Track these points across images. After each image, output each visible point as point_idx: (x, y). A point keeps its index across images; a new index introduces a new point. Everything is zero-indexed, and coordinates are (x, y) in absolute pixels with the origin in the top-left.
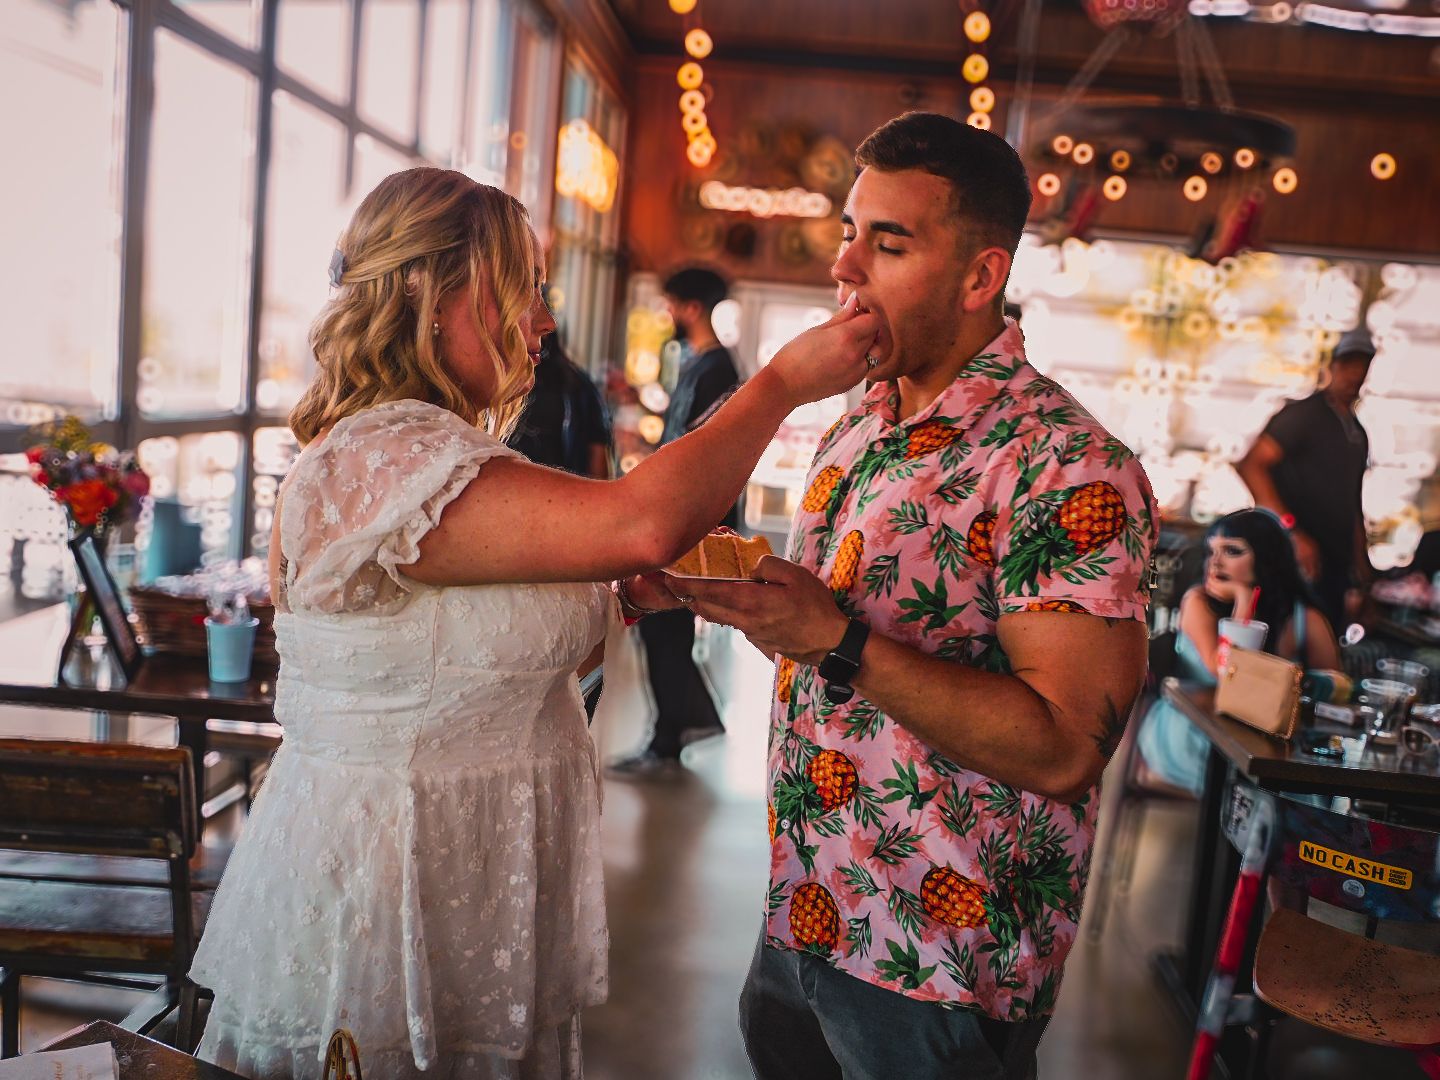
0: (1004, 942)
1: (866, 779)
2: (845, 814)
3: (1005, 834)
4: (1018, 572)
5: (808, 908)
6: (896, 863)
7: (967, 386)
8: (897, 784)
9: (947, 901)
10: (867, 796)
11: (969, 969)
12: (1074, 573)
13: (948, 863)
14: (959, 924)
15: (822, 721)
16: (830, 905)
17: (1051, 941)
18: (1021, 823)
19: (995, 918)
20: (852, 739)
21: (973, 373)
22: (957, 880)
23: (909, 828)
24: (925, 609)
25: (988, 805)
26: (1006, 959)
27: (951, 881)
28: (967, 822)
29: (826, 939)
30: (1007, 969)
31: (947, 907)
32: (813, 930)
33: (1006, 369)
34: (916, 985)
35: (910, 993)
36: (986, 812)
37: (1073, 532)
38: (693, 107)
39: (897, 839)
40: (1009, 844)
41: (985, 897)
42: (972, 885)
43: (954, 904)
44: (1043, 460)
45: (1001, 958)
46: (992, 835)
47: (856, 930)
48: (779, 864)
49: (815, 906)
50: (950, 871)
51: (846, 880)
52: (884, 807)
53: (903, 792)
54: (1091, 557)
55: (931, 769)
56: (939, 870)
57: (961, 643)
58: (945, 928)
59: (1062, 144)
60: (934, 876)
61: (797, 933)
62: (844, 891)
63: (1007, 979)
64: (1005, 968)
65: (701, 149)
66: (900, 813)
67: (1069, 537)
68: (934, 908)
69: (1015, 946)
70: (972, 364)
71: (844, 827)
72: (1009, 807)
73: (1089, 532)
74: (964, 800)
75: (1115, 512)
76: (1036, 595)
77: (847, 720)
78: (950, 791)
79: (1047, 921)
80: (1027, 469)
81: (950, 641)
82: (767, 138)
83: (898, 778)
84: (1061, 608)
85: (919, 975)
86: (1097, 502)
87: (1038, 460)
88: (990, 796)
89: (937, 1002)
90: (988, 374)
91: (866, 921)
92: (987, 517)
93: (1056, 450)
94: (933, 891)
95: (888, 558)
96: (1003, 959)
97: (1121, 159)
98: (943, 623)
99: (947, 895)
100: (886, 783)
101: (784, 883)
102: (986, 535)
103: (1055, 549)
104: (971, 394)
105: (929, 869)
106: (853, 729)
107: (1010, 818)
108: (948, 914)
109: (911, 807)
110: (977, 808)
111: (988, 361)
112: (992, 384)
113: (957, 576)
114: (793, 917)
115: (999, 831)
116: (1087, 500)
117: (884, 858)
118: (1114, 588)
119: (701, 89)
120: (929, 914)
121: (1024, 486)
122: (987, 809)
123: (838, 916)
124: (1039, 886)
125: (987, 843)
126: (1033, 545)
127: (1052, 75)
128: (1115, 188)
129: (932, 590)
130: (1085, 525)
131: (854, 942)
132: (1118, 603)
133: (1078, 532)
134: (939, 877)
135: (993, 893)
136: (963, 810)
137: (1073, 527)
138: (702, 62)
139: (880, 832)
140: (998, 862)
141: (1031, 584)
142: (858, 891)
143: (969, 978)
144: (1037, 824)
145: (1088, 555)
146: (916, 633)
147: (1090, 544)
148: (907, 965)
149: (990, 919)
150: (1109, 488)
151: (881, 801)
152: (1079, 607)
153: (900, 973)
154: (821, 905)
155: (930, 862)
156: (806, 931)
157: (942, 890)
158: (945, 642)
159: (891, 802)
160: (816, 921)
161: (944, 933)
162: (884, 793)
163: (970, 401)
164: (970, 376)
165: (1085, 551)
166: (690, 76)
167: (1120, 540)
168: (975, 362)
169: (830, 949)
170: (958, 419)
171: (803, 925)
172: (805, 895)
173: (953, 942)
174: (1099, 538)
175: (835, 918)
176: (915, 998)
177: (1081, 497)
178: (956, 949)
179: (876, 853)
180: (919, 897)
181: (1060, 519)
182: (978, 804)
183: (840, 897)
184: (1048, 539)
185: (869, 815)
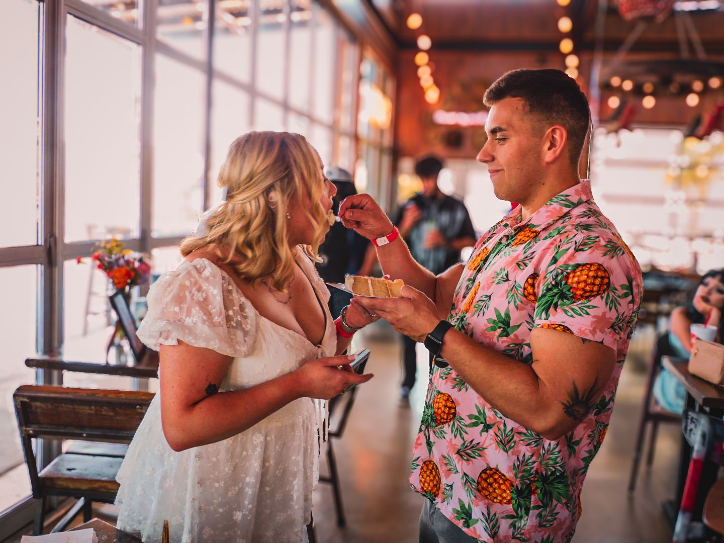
0: (520, 516)
1: (460, 413)
2: (446, 428)
3: (532, 456)
4: (542, 306)
5: (428, 473)
6: (468, 460)
7: (548, 209)
8: (476, 417)
9: (492, 487)
10: (459, 422)
11: (493, 527)
12: (570, 311)
13: (497, 465)
14: (495, 500)
15: (444, 378)
16: (438, 474)
17: (553, 521)
18: (542, 452)
19: (516, 501)
20: (456, 389)
21: (552, 203)
22: (500, 476)
23: (479, 443)
24: (499, 325)
25: (522, 438)
26: (520, 525)
27: (496, 477)
28: (509, 445)
29: (434, 491)
30: (519, 530)
31: (491, 490)
32: (429, 485)
33: (573, 203)
34: (468, 527)
35: (465, 529)
36: (521, 442)
37: (574, 288)
38: (425, 75)
39: (471, 448)
40: (534, 462)
41: (512, 488)
42: (507, 480)
43: (495, 489)
44: (567, 248)
45: (517, 524)
46: (524, 455)
47: (447, 490)
48: (417, 447)
49: (431, 473)
50: (497, 471)
51: (445, 462)
52: (467, 429)
53: (479, 422)
54: (581, 304)
55: (493, 413)
56: (491, 469)
57: (518, 347)
58: (486, 501)
59: (615, 81)
60: (488, 472)
61: (422, 485)
62: (444, 468)
63: (518, 536)
64: (518, 530)
65: (432, 95)
66: (475, 434)
67: (571, 291)
68: (483, 488)
69: (526, 519)
70: (554, 198)
71: (445, 435)
72: (536, 442)
73: (583, 289)
74: (509, 433)
75: (602, 282)
76: (547, 319)
77: (455, 379)
78: (502, 426)
79: (554, 509)
80: (558, 252)
81: (511, 346)
82: (465, 87)
83: (478, 415)
84: (558, 328)
85: (470, 522)
86: (591, 274)
87: (565, 247)
88: (525, 434)
89: (476, 539)
90: (561, 204)
91: (451, 486)
92: (534, 276)
93: (576, 243)
94: (485, 480)
95: (487, 296)
96: (518, 524)
97: (648, 87)
98: (507, 335)
99: (493, 483)
100: (470, 417)
101: (418, 458)
102: (533, 285)
103: (563, 296)
104: (549, 214)
105: (486, 468)
106: (457, 384)
107: (536, 448)
108: (490, 493)
109: (482, 431)
110: (516, 438)
111: (563, 198)
112: (561, 209)
113: (517, 308)
114: (421, 476)
115: (528, 454)
116: (585, 272)
117: (461, 456)
118: (592, 323)
119: (428, 64)
120: (479, 491)
121: (555, 260)
122: (522, 440)
123: (440, 480)
124: (551, 489)
125: (521, 459)
126: (552, 292)
127: (611, 46)
128: (649, 102)
129: (503, 316)
130: (582, 285)
131: (446, 496)
132: (593, 332)
133: (577, 289)
134: (490, 473)
135: (517, 486)
136: (508, 438)
137: (574, 285)
138: (427, 52)
139: (463, 442)
140: (524, 471)
141: (546, 313)
142: (450, 470)
143: (493, 532)
144: (552, 454)
145: (580, 302)
146: (493, 338)
147: (582, 296)
148: (466, 514)
149: (513, 501)
150: (601, 267)
151: (466, 426)
152: (568, 329)
153: (462, 518)
154: (434, 473)
155: (487, 464)
156: (426, 484)
157: (490, 480)
158: (508, 346)
159: (471, 427)
160: (431, 480)
161: (485, 504)
162: (468, 421)
163: (547, 217)
164: (551, 204)
165: (579, 300)
166: (422, 59)
167: (602, 298)
168: (556, 198)
169: (435, 496)
170: (539, 226)
171: (425, 481)
172: (427, 466)
173: (488, 509)
174: (588, 294)
175: (439, 482)
176: (467, 533)
177: (582, 270)
178: (489, 515)
179: (458, 452)
180: (476, 481)
181: (568, 279)
182: (517, 437)
183: (442, 470)
184: (559, 290)
185: (459, 432)
